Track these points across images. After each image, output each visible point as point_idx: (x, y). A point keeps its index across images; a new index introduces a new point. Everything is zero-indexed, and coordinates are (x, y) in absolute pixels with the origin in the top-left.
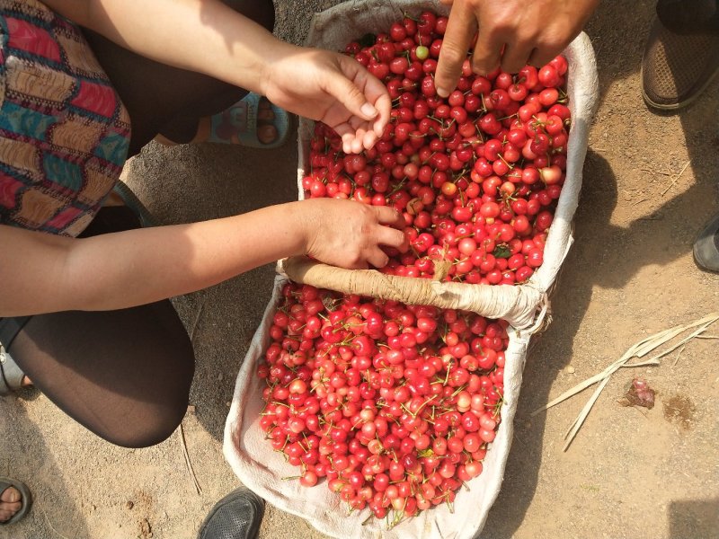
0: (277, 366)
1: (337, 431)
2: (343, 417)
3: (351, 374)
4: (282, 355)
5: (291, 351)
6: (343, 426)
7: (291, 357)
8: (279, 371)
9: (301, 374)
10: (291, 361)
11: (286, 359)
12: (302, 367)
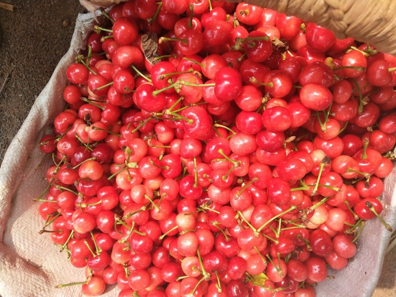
0: (66, 139)
1: (139, 238)
2: (151, 219)
3: (170, 161)
4: (76, 125)
5: (88, 121)
6: (149, 232)
7: (87, 129)
8: (69, 146)
9: (98, 153)
10: (86, 134)
11: (80, 131)
12: (101, 143)
